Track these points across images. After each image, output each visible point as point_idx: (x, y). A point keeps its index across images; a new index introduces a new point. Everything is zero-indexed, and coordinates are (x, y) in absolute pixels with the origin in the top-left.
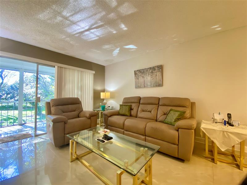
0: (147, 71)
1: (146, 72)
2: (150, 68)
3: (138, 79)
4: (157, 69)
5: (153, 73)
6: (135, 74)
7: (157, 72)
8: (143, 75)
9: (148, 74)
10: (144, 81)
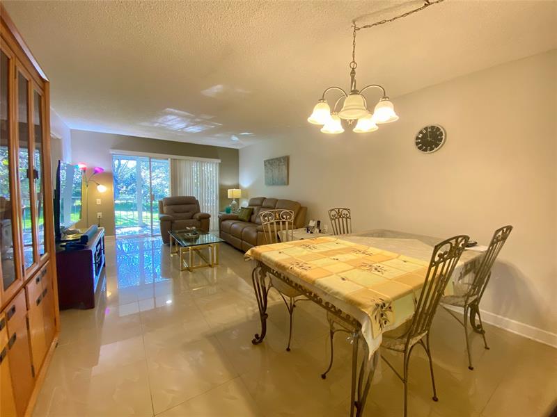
0: (275, 162)
1: (274, 164)
2: (277, 159)
3: (267, 172)
4: (282, 160)
6: (265, 166)
7: (282, 165)
8: (271, 167)
9: (276, 167)
10: (273, 175)
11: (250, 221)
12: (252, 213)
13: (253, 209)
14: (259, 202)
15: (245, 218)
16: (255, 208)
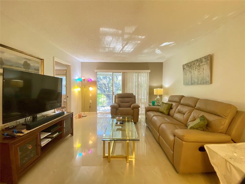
0: (194, 64)
1: (193, 66)
2: (197, 60)
3: (186, 74)
4: (204, 60)
5: (200, 66)
6: (184, 69)
7: (204, 65)
8: (191, 70)
9: (195, 68)
10: (192, 77)
11: (169, 114)
12: (171, 108)
13: (172, 105)
14: (177, 99)
15: (165, 111)
16: (174, 104)
